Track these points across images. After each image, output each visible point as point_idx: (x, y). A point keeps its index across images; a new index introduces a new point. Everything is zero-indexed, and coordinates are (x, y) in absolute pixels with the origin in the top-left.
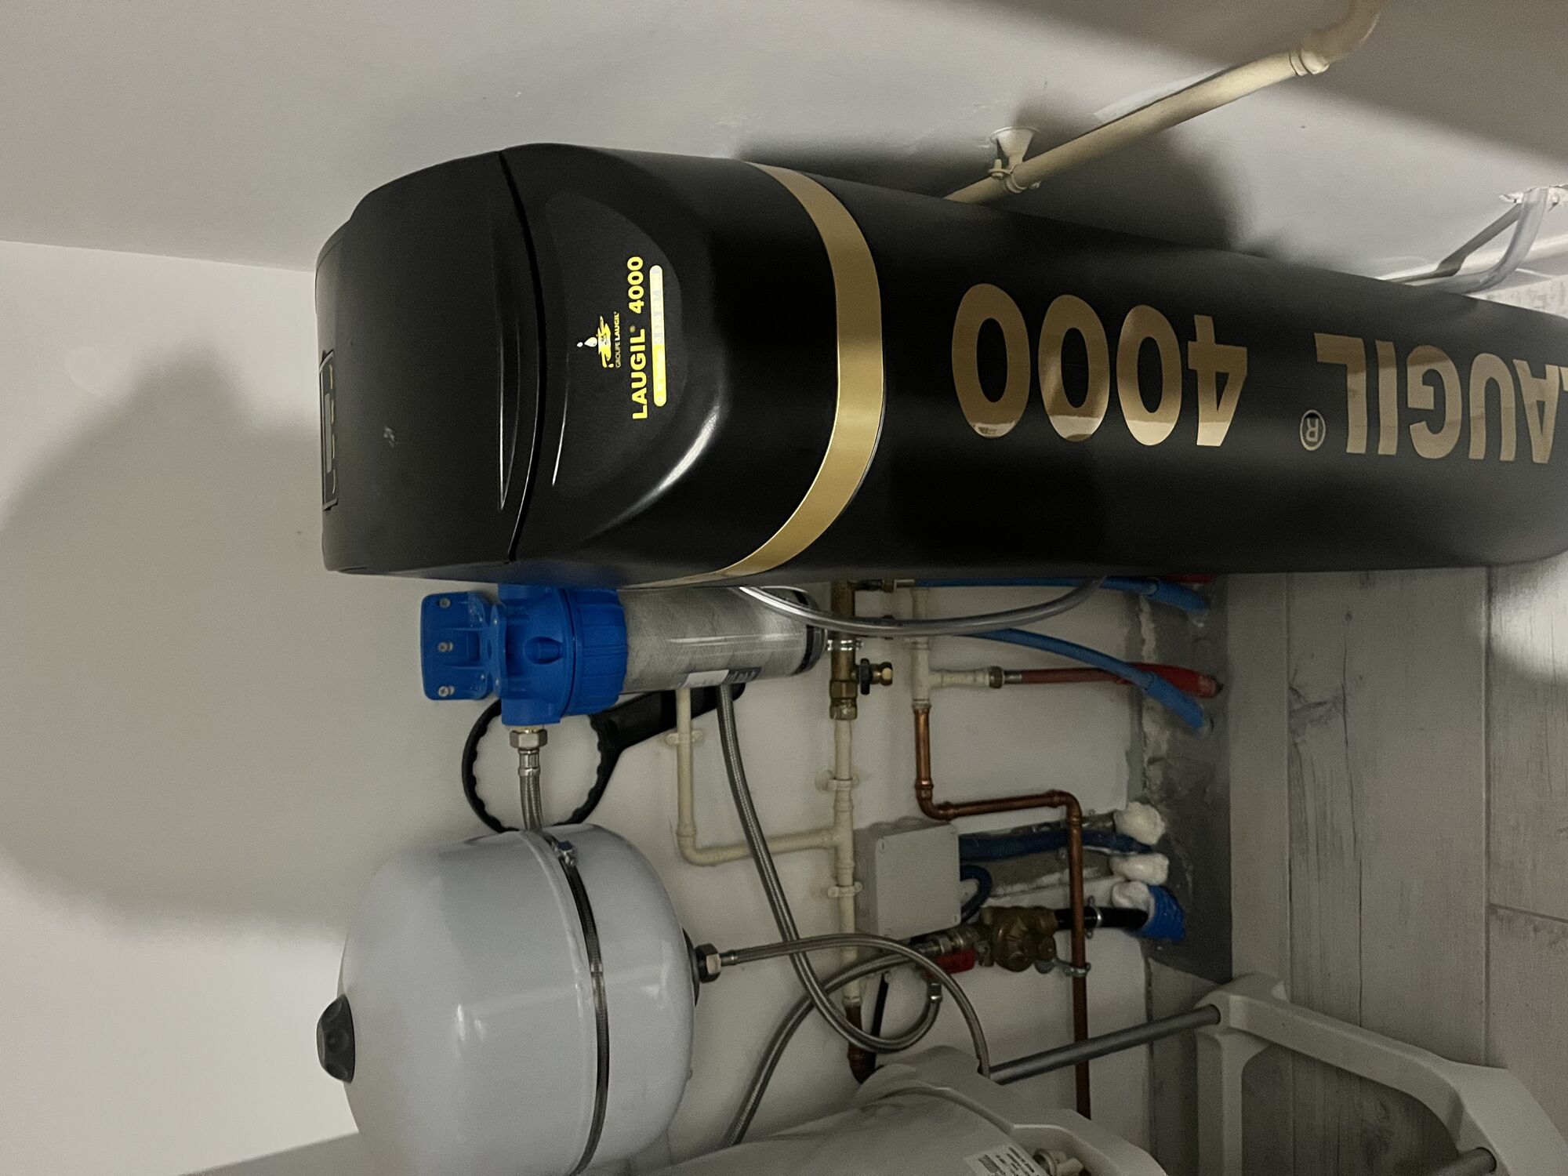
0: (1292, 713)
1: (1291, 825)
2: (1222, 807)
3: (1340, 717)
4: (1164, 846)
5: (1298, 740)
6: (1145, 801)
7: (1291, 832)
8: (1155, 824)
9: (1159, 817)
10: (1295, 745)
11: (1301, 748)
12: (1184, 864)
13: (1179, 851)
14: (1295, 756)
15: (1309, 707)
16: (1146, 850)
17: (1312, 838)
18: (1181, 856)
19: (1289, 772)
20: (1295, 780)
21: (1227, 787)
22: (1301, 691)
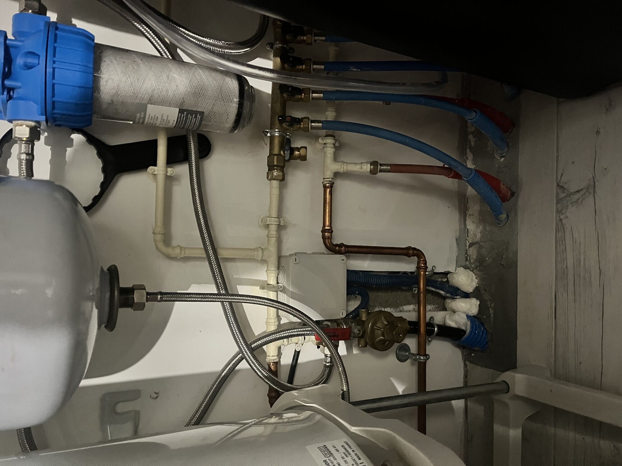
0: (558, 201)
1: (556, 270)
2: (512, 266)
3: (592, 196)
4: (476, 294)
5: (562, 217)
6: (466, 267)
7: (556, 275)
8: (472, 280)
9: (474, 277)
10: (561, 220)
11: (564, 221)
12: (489, 303)
13: (486, 296)
14: (560, 227)
15: (570, 195)
16: (466, 295)
17: (571, 276)
18: (487, 299)
19: (556, 238)
20: (560, 242)
21: (516, 253)
22: (565, 186)
